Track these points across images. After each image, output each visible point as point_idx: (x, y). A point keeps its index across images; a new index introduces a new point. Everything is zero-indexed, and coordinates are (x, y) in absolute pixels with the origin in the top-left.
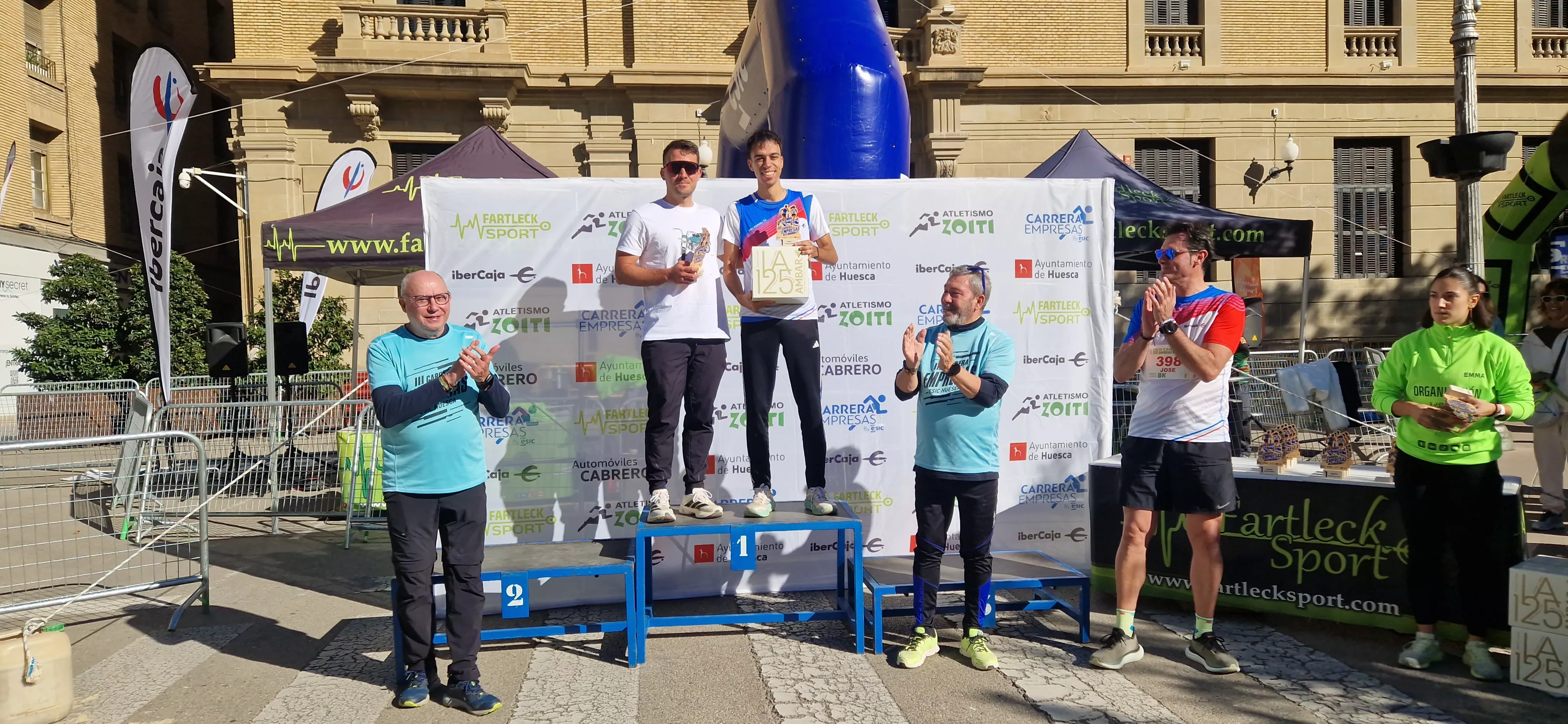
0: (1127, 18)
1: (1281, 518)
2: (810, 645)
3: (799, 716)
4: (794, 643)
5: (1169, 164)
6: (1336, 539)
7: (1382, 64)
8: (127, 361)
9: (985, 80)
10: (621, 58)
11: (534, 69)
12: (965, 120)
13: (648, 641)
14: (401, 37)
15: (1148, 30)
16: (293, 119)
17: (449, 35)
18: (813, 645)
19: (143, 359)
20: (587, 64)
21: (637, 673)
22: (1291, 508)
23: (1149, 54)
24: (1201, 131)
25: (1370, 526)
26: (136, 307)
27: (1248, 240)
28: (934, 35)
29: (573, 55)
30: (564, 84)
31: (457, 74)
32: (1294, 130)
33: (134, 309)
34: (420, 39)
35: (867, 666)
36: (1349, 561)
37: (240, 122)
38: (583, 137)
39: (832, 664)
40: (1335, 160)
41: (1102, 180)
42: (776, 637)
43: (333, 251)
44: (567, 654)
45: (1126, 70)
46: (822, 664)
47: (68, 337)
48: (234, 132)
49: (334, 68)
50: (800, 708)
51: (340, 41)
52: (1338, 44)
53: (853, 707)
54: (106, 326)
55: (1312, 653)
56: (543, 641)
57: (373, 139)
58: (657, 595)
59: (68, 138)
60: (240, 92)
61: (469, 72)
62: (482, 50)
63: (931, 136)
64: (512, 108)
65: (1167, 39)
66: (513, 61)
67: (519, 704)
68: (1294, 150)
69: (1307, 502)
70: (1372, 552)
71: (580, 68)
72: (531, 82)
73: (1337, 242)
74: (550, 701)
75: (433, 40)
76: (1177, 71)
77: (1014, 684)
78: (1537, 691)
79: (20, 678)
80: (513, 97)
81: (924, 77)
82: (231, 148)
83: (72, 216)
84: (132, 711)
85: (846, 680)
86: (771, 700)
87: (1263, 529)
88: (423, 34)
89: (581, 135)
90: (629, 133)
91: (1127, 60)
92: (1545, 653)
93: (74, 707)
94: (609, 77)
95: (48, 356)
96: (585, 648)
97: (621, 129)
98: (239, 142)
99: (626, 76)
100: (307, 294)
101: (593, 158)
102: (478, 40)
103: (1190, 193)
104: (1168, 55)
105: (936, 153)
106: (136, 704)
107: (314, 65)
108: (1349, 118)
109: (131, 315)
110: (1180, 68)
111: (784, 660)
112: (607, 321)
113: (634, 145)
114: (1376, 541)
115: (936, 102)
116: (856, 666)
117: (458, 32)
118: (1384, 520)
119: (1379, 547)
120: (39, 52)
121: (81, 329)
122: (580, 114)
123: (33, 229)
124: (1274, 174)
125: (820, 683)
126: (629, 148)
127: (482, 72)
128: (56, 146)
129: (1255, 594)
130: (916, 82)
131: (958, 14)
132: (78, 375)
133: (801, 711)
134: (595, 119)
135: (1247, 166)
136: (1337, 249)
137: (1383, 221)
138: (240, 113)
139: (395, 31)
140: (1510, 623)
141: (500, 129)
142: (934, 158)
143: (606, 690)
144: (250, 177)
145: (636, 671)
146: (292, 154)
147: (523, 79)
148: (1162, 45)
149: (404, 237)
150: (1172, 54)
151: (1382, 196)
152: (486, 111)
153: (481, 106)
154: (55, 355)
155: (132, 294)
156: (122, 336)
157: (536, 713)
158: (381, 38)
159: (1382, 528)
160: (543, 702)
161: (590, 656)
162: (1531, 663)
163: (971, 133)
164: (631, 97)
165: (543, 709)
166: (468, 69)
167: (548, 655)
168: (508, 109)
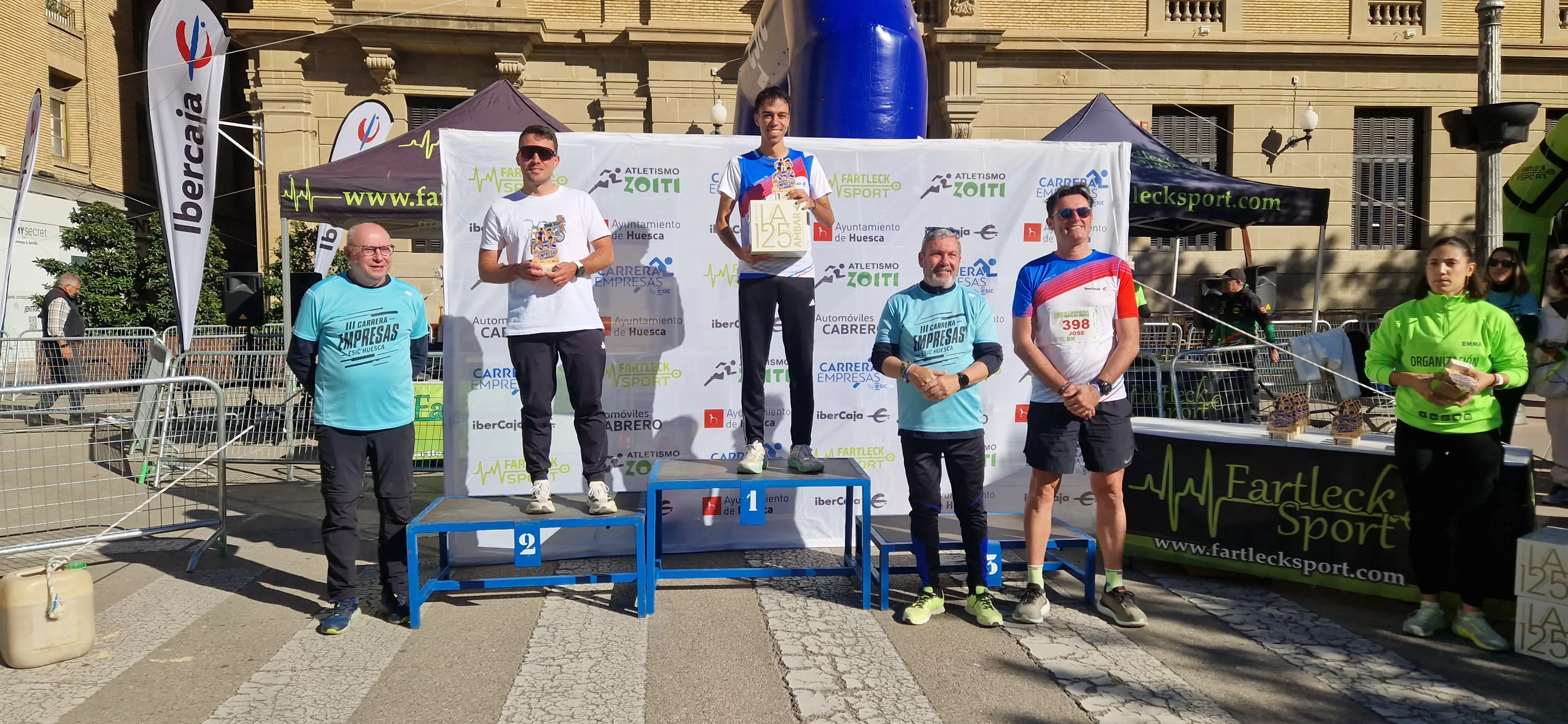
1: (1289, 485)
2: (817, 601)
3: (805, 668)
4: (802, 599)
5: (1186, 130)
6: (1344, 507)
7: (1405, 33)
8: (144, 308)
9: (1002, 43)
10: (637, 14)
11: (549, 24)
12: (982, 83)
13: (657, 592)
16: (310, 70)
18: (821, 601)
19: (160, 307)
20: (603, 20)
21: (646, 623)
22: (1300, 475)
23: (1169, 19)
24: (1219, 98)
25: (1378, 494)
26: (154, 255)
27: (1264, 208)
29: (589, 12)
30: (579, 41)
31: (473, 28)
32: (1315, 99)
33: (151, 258)
35: (873, 621)
36: (1356, 529)
37: (257, 73)
38: (598, 94)
39: (838, 618)
40: (1355, 128)
41: (1119, 143)
42: (782, 592)
43: (349, 202)
44: (578, 603)
45: (1146, 35)
46: (829, 618)
48: (251, 83)
49: (351, 21)
50: (807, 661)
52: (1362, 12)
53: (858, 660)
54: (123, 274)
55: (1316, 619)
56: (553, 590)
57: (390, 93)
58: (667, 548)
59: (87, 86)
60: (257, 43)
61: (485, 27)
62: (499, 4)
63: (947, 98)
64: (528, 63)
65: (1188, 4)
66: (529, 16)
67: (530, 650)
68: (1313, 118)
69: (1316, 469)
70: (1379, 521)
71: (596, 25)
72: (547, 38)
73: (1354, 213)
74: (561, 647)
76: (1197, 37)
77: (1018, 643)
78: (1541, 660)
79: (44, 614)
80: (528, 53)
81: (942, 39)
82: (248, 99)
83: (90, 163)
84: (152, 648)
85: (852, 634)
86: (778, 652)
87: (1271, 495)
89: (596, 92)
90: (644, 91)
91: (1147, 25)
92: (1550, 623)
93: (96, 643)
94: (625, 34)
96: (595, 598)
97: (636, 86)
98: (256, 93)
99: (641, 34)
100: (322, 246)
101: (607, 115)
103: (1207, 160)
104: (1189, 20)
105: (951, 116)
106: (157, 642)
107: (331, 17)
108: (1370, 87)
109: (149, 263)
110: (1200, 34)
111: (790, 614)
112: (622, 277)
113: (649, 103)
114: (1384, 509)
115: (952, 64)
116: (862, 621)
118: (1393, 489)
119: (1386, 516)
121: (99, 276)
122: (596, 71)
123: (51, 176)
124: (1292, 143)
125: (826, 637)
126: (644, 106)
127: (498, 27)
128: (75, 94)
129: (1262, 560)
130: (933, 43)
132: (97, 322)
133: (807, 663)
134: (610, 76)
135: (1265, 134)
136: (1354, 219)
137: (1402, 192)
138: (257, 65)
140: (1516, 593)
141: (516, 84)
142: (950, 121)
143: (616, 639)
144: (267, 129)
145: (645, 621)
146: (308, 106)
147: (538, 34)
148: (1182, 10)
149: (420, 191)
150: (1193, 20)
151: (1402, 166)
152: (501, 67)
153: (496, 61)
155: (149, 242)
156: (139, 284)
157: (547, 659)
159: (1391, 497)
160: (554, 649)
161: (601, 606)
162: (1535, 634)
163: (987, 96)
164: (646, 54)
165: (554, 655)
166: (484, 23)
167: (558, 604)
168: (524, 64)
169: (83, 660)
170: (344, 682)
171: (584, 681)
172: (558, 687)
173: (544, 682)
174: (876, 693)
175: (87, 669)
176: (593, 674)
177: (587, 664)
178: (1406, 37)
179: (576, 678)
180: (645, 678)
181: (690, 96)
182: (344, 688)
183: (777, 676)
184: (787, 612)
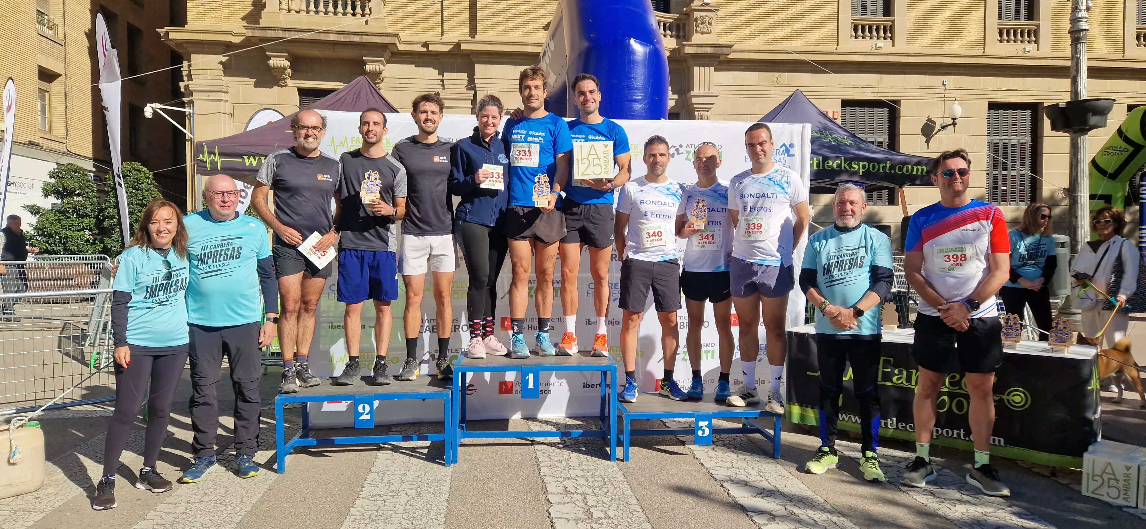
0: (838, 10)
2: (577, 454)
3: (564, 503)
4: (566, 453)
5: (866, 118)
7: (1024, 49)
8: (102, 241)
9: (732, 54)
10: (467, 31)
11: (404, 37)
12: (718, 83)
13: (460, 449)
14: (308, 12)
15: (854, 20)
16: (228, 69)
17: (342, 11)
18: (580, 455)
19: (113, 240)
20: (442, 35)
21: (451, 470)
23: (853, 38)
24: (890, 95)
26: (110, 202)
27: (915, 173)
28: (696, 20)
29: (432, 28)
30: (425, 49)
31: (347, 40)
32: (959, 96)
33: (108, 204)
34: (322, 14)
35: (617, 470)
37: (190, 71)
39: (592, 468)
40: (989, 118)
41: (802, 124)
42: (554, 448)
43: (247, 163)
44: (402, 456)
45: (836, 49)
46: (584, 467)
47: (60, 223)
48: (185, 78)
49: (258, 34)
50: (566, 498)
51: (263, 13)
52: (993, 34)
53: (603, 498)
54: (87, 216)
56: (386, 446)
57: (286, 86)
58: (469, 417)
59: (66, 79)
60: (190, 49)
61: (356, 39)
62: (366, 22)
63: (692, 93)
64: (387, 65)
65: (867, 27)
66: (388, 31)
67: (363, 489)
68: (958, 110)
71: (437, 38)
72: (401, 47)
73: (988, 179)
74: (386, 488)
75: (331, 14)
76: (873, 51)
77: (722, 485)
78: (1100, 501)
79: (6, 460)
80: (388, 58)
81: (688, 50)
82: (182, 90)
83: (67, 136)
85: (600, 479)
86: (545, 491)
87: (909, 379)
88: (324, 10)
90: (471, 86)
91: (838, 42)
92: (1107, 473)
93: (46, 481)
94: (458, 45)
95: (45, 236)
96: (416, 452)
97: (466, 83)
98: (188, 85)
99: (470, 45)
102: (363, 15)
103: (881, 140)
104: (868, 38)
105: (695, 106)
107: (244, 31)
108: (999, 88)
109: (106, 208)
110: (876, 48)
111: (558, 464)
113: (475, 95)
115: (696, 69)
116: (609, 470)
117: (349, 9)
120: (46, 17)
121: (70, 217)
122: (437, 71)
123: (38, 145)
124: (944, 127)
125: (581, 481)
126: (472, 97)
127: (366, 39)
128: (57, 85)
129: (902, 427)
130: (682, 54)
131: (714, 4)
132: (67, 251)
133: (566, 499)
134: (447, 75)
135: (924, 121)
136: (988, 184)
137: (1022, 164)
138: (190, 66)
139: (304, 7)
141: (378, 81)
142: (694, 110)
143: (427, 482)
144: (196, 111)
145: (450, 469)
146: (227, 95)
147: (395, 44)
148: (863, 31)
150: (871, 38)
151: (1023, 145)
152: (368, 67)
153: (364, 63)
154: (50, 236)
155: (107, 193)
156: (99, 222)
157: (375, 495)
158: (293, 12)
160: (381, 488)
161: (419, 458)
162: (1096, 481)
163: (721, 92)
164: (474, 60)
165: (380, 493)
166: (355, 36)
167: (388, 456)
168: (384, 66)
169: (35, 494)
170: (224, 511)
171: (401, 511)
172: (381, 516)
173: (371, 512)
174: (614, 521)
175: (38, 501)
176: (408, 507)
177: (404, 499)
178: (1025, 52)
179: (395, 509)
180: (446, 509)
181: (505, 90)
182: (224, 515)
183: (543, 509)
184: (555, 462)
